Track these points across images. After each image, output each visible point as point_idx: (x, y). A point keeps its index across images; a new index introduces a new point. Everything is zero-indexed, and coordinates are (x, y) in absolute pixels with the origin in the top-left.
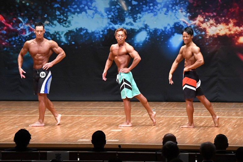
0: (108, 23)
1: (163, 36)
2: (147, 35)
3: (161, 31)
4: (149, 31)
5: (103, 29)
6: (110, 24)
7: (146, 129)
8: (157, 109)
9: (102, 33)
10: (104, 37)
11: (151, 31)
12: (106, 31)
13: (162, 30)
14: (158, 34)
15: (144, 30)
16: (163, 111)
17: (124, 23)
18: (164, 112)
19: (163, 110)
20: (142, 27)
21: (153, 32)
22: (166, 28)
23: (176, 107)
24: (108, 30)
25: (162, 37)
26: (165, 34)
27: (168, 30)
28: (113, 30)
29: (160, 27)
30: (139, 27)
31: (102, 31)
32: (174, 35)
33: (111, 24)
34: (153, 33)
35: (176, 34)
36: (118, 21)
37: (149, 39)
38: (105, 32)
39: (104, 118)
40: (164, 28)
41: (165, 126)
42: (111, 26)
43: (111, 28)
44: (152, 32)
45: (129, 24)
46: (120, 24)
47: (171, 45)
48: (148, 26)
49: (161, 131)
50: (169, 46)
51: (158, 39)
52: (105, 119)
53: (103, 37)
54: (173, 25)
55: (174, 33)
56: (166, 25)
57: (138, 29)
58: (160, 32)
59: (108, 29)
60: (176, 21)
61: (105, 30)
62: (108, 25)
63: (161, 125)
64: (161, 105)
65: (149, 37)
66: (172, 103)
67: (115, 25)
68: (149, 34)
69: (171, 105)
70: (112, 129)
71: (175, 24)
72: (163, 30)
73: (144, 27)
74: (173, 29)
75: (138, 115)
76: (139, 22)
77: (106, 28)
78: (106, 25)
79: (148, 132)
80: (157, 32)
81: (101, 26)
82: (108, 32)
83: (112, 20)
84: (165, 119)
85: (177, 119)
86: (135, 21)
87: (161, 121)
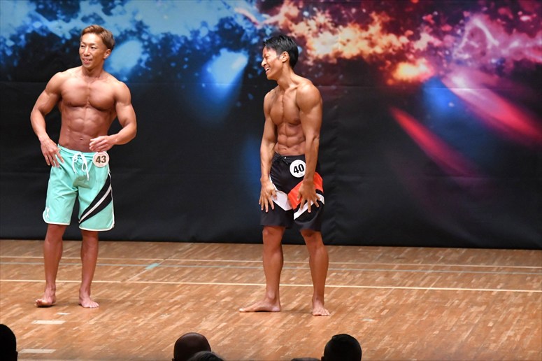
0: (30, 16)
1: (188, 55)
2: (143, 53)
3: (183, 41)
4: (149, 40)
5: (15, 33)
6: (34, 19)
7: (135, 318)
8: (165, 263)
9: (10, 43)
10: (17, 54)
11: (154, 41)
12: (23, 37)
13: (186, 39)
14: (173, 49)
15: (135, 38)
16: (184, 269)
17: (77, 16)
18: (187, 272)
19: (183, 264)
20: (128, 30)
21: (161, 43)
22: (196, 33)
23: (220, 257)
24: (27, 36)
25: (186, 59)
26: (194, 50)
27: (203, 39)
28: (45, 35)
29: (181, 30)
30: (118, 29)
31: (13, 38)
32: (218, 54)
33: (38, 20)
34: (159, 47)
35: (224, 51)
36: (58, 9)
37: (148, 63)
38: (20, 40)
39: (13, 288)
40: (191, 32)
41: (188, 311)
42: (37, 25)
43: (37, 31)
44: (156, 45)
45: (92, 20)
46: (64, 20)
47: (210, 82)
48: (146, 27)
49: (178, 324)
50: (204, 85)
51: (173, 65)
52: (17, 288)
53: (13, 56)
54: (216, 26)
55: (221, 47)
56: (197, 26)
57: (116, 33)
58: (179, 45)
59: (29, 31)
60: (225, 14)
61: (19, 35)
62: (28, 21)
63: (177, 309)
64: (177, 252)
65: (148, 59)
66: (208, 246)
67: (50, 20)
68: (148, 50)
69: (206, 252)
70: (35, 318)
71: (223, 22)
72: (190, 38)
73: (134, 29)
74: (217, 37)
75: (112, 278)
76: (121, 13)
77: (22, 30)
78: (23, 22)
79: (140, 328)
80: (171, 43)
81: (10, 25)
82: (29, 41)
83: (41, 6)
84: (189, 290)
85: (222, 291)
86: (107, 12)
87: (178, 298)
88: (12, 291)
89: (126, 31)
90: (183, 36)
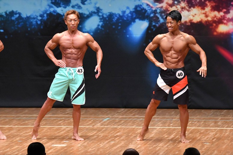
0: (49, 5)
1: (120, 23)
2: (100, 22)
3: (118, 16)
4: (102, 16)
5: (42, 13)
6: (50, 7)
7: (99, 143)
8: (112, 118)
9: (40, 18)
10: (43, 23)
11: (105, 16)
12: (45, 15)
13: (119, 15)
14: (114, 20)
15: (96, 15)
16: (121, 121)
17: (69, 5)
18: (122, 122)
19: (120, 118)
20: (93, 11)
21: (108, 17)
22: (124, 12)
23: (137, 115)
24: (48, 15)
25: (120, 24)
26: (123, 20)
27: (127, 15)
28: (55, 14)
29: (117, 11)
30: (88, 11)
31: (41, 16)
32: (134, 21)
33: (52, 7)
34: (107, 19)
35: (137, 20)
36: (61, 2)
37: (102, 26)
38: (44, 16)
39: (43, 130)
40: (122, 12)
41: (123, 140)
42: (52, 10)
43: (52, 12)
44: (106, 18)
45: (76, 7)
46: (64, 7)
47: (131, 35)
48: (101, 10)
49: (118, 146)
50: (128, 36)
51: (114, 27)
52: (45, 130)
53: (41, 24)
54: (133, 9)
55: (135, 18)
56: (124, 9)
57: (87, 13)
58: (116, 18)
59: (48, 12)
60: (138, 3)
61: (44, 14)
62: (48, 8)
63: (118, 139)
64: (118, 113)
65: (102, 24)
66: (132, 110)
67: (58, 7)
68: (102, 20)
69: (131, 113)
70: (53, 144)
71: (136, 7)
72: (121, 15)
73: (96, 11)
74: (134, 14)
75: (88, 125)
76: (89, 4)
77: (45, 12)
78: (46, 8)
79: (101, 148)
80: (113, 17)
81: (39, 10)
82: (48, 17)
83: (53, 1)
84: (123, 130)
85: (139, 131)
86: (83, 3)
87: (118, 134)
88: (43, 131)
89: (92, 12)
90: (118, 14)
